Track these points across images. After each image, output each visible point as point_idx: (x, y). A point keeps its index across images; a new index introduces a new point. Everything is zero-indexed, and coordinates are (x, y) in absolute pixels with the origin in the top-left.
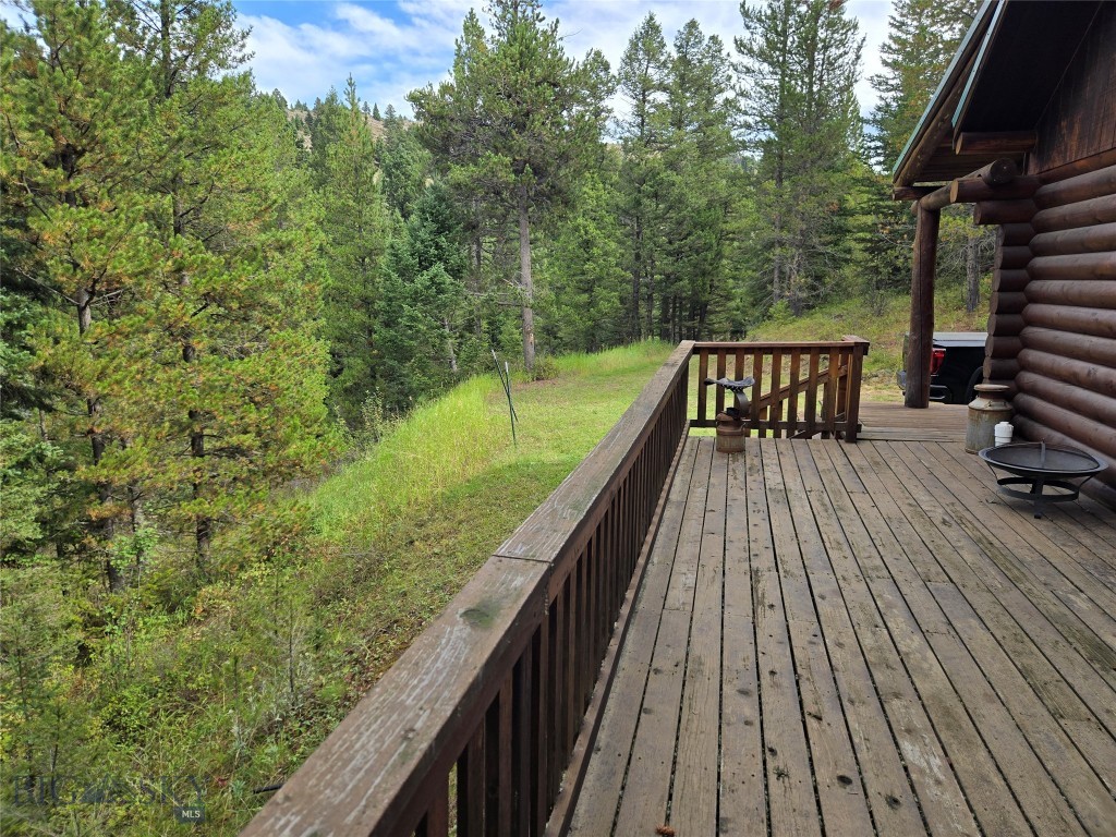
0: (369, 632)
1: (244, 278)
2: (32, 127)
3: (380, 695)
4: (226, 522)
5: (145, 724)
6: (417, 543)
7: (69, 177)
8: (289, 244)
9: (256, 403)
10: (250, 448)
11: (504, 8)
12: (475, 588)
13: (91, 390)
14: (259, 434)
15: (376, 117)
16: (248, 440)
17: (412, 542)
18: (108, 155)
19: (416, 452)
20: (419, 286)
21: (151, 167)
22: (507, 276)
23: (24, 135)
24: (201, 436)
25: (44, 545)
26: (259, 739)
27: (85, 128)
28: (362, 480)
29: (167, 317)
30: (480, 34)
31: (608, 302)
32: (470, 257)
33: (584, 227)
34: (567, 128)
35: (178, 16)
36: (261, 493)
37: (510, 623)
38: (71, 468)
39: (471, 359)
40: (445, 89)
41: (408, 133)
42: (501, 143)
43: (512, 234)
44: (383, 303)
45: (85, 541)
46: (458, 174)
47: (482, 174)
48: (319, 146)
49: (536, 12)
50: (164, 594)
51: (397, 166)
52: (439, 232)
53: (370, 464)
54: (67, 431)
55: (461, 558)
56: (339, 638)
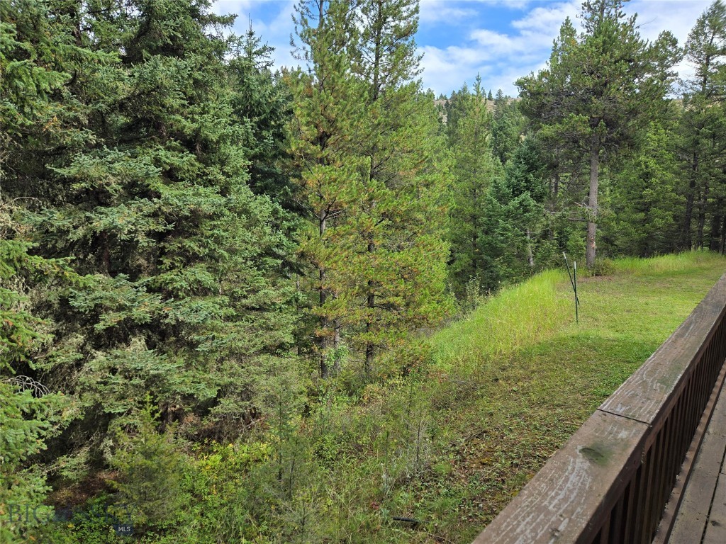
0: (466, 434)
1: (404, 204)
2: (308, 124)
3: (528, 497)
4: (383, 347)
5: (334, 458)
6: (500, 381)
7: (322, 149)
8: (433, 183)
9: (404, 279)
10: (399, 305)
11: (593, 13)
12: (587, 433)
13: (322, 266)
14: (404, 297)
15: (490, 98)
16: (399, 300)
17: (497, 380)
18: (342, 136)
19: (502, 319)
20: (511, 207)
21: (362, 141)
22: (577, 201)
23: (304, 128)
24: (373, 296)
25: (294, 346)
26: (397, 486)
27: (332, 122)
28: (464, 332)
29: (362, 227)
30: (573, 32)
31: (662, 219)
32: (550, 187)
33: (645, 163)
34: (638, 91)
35: (384, 53)
36: (403, 333)
37: (622, 466)
38: (309, 307)
39: (544, 258)
40: (543, 74)
41: (510, 107)
42: (583, 105)
43: (584, 170)
44: (485, 219)
45: (313, 348)
46: (547, 130)
47: (565, 129)
48: (453, 120)
49: (618, 11)
50: (347, 384)
51: (501, 129)
52: (529, 171)
53: (470, 323)
54: (310, 287)
55: (534, 398)
56: (446, 434)
